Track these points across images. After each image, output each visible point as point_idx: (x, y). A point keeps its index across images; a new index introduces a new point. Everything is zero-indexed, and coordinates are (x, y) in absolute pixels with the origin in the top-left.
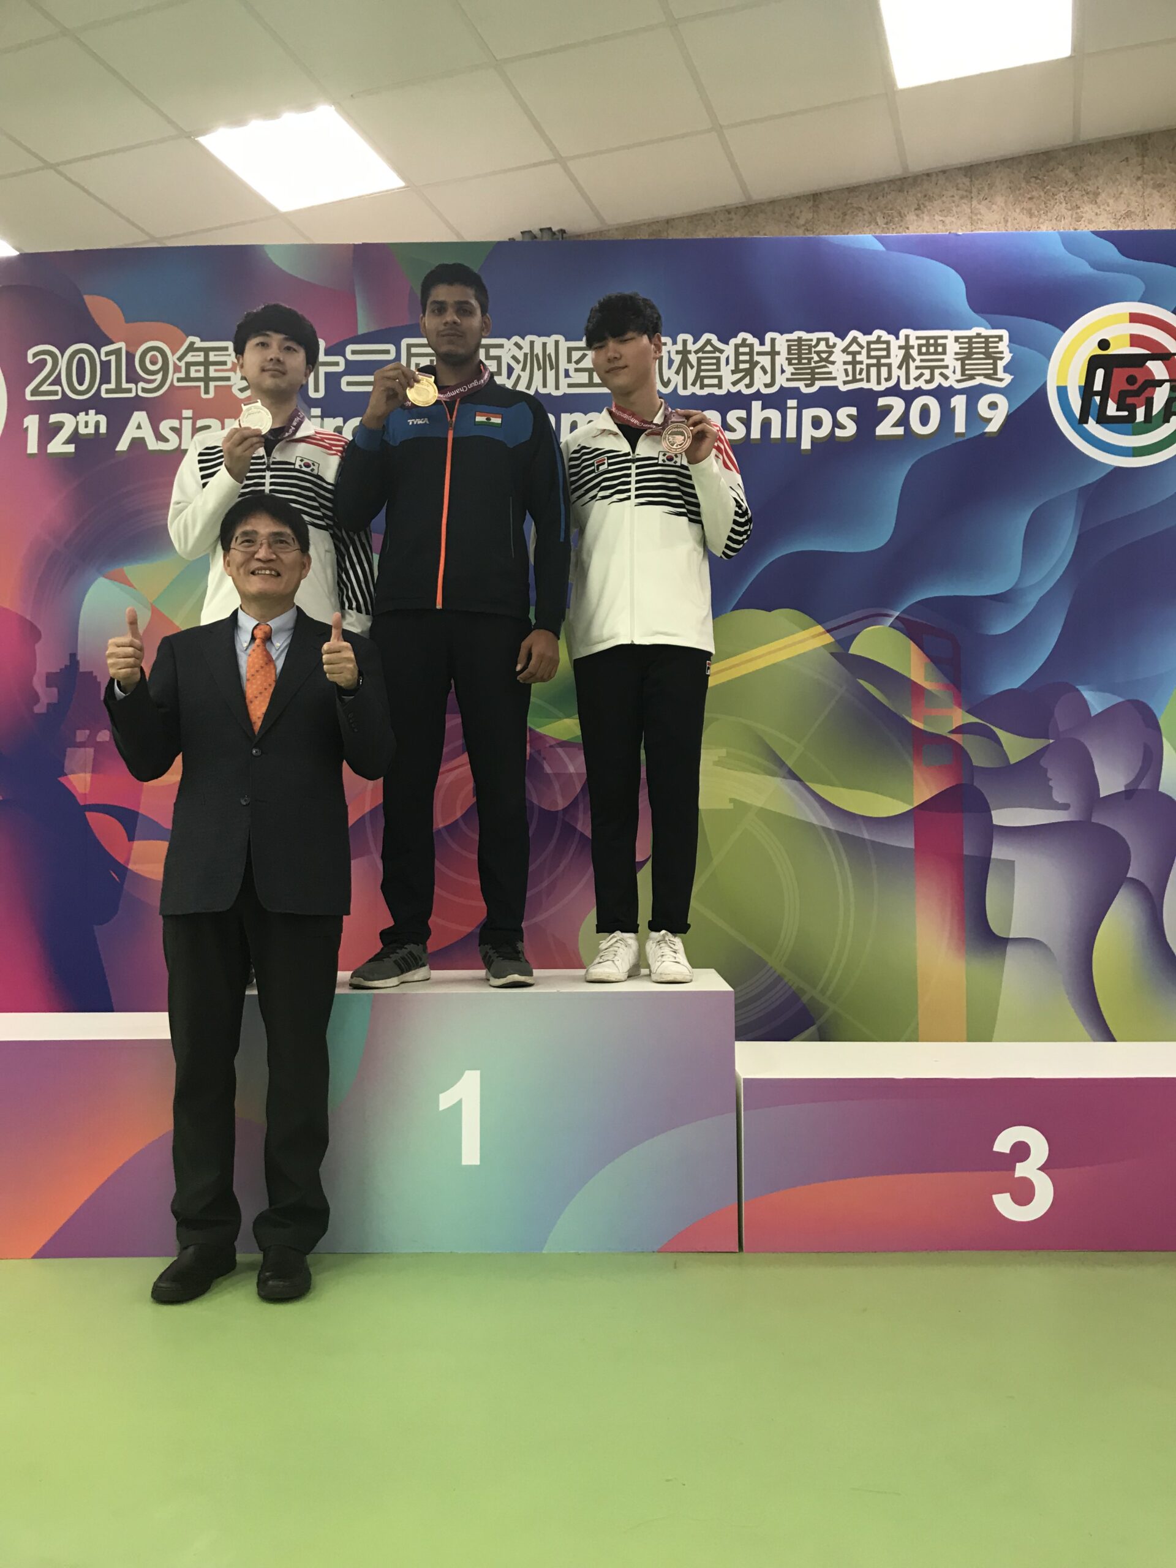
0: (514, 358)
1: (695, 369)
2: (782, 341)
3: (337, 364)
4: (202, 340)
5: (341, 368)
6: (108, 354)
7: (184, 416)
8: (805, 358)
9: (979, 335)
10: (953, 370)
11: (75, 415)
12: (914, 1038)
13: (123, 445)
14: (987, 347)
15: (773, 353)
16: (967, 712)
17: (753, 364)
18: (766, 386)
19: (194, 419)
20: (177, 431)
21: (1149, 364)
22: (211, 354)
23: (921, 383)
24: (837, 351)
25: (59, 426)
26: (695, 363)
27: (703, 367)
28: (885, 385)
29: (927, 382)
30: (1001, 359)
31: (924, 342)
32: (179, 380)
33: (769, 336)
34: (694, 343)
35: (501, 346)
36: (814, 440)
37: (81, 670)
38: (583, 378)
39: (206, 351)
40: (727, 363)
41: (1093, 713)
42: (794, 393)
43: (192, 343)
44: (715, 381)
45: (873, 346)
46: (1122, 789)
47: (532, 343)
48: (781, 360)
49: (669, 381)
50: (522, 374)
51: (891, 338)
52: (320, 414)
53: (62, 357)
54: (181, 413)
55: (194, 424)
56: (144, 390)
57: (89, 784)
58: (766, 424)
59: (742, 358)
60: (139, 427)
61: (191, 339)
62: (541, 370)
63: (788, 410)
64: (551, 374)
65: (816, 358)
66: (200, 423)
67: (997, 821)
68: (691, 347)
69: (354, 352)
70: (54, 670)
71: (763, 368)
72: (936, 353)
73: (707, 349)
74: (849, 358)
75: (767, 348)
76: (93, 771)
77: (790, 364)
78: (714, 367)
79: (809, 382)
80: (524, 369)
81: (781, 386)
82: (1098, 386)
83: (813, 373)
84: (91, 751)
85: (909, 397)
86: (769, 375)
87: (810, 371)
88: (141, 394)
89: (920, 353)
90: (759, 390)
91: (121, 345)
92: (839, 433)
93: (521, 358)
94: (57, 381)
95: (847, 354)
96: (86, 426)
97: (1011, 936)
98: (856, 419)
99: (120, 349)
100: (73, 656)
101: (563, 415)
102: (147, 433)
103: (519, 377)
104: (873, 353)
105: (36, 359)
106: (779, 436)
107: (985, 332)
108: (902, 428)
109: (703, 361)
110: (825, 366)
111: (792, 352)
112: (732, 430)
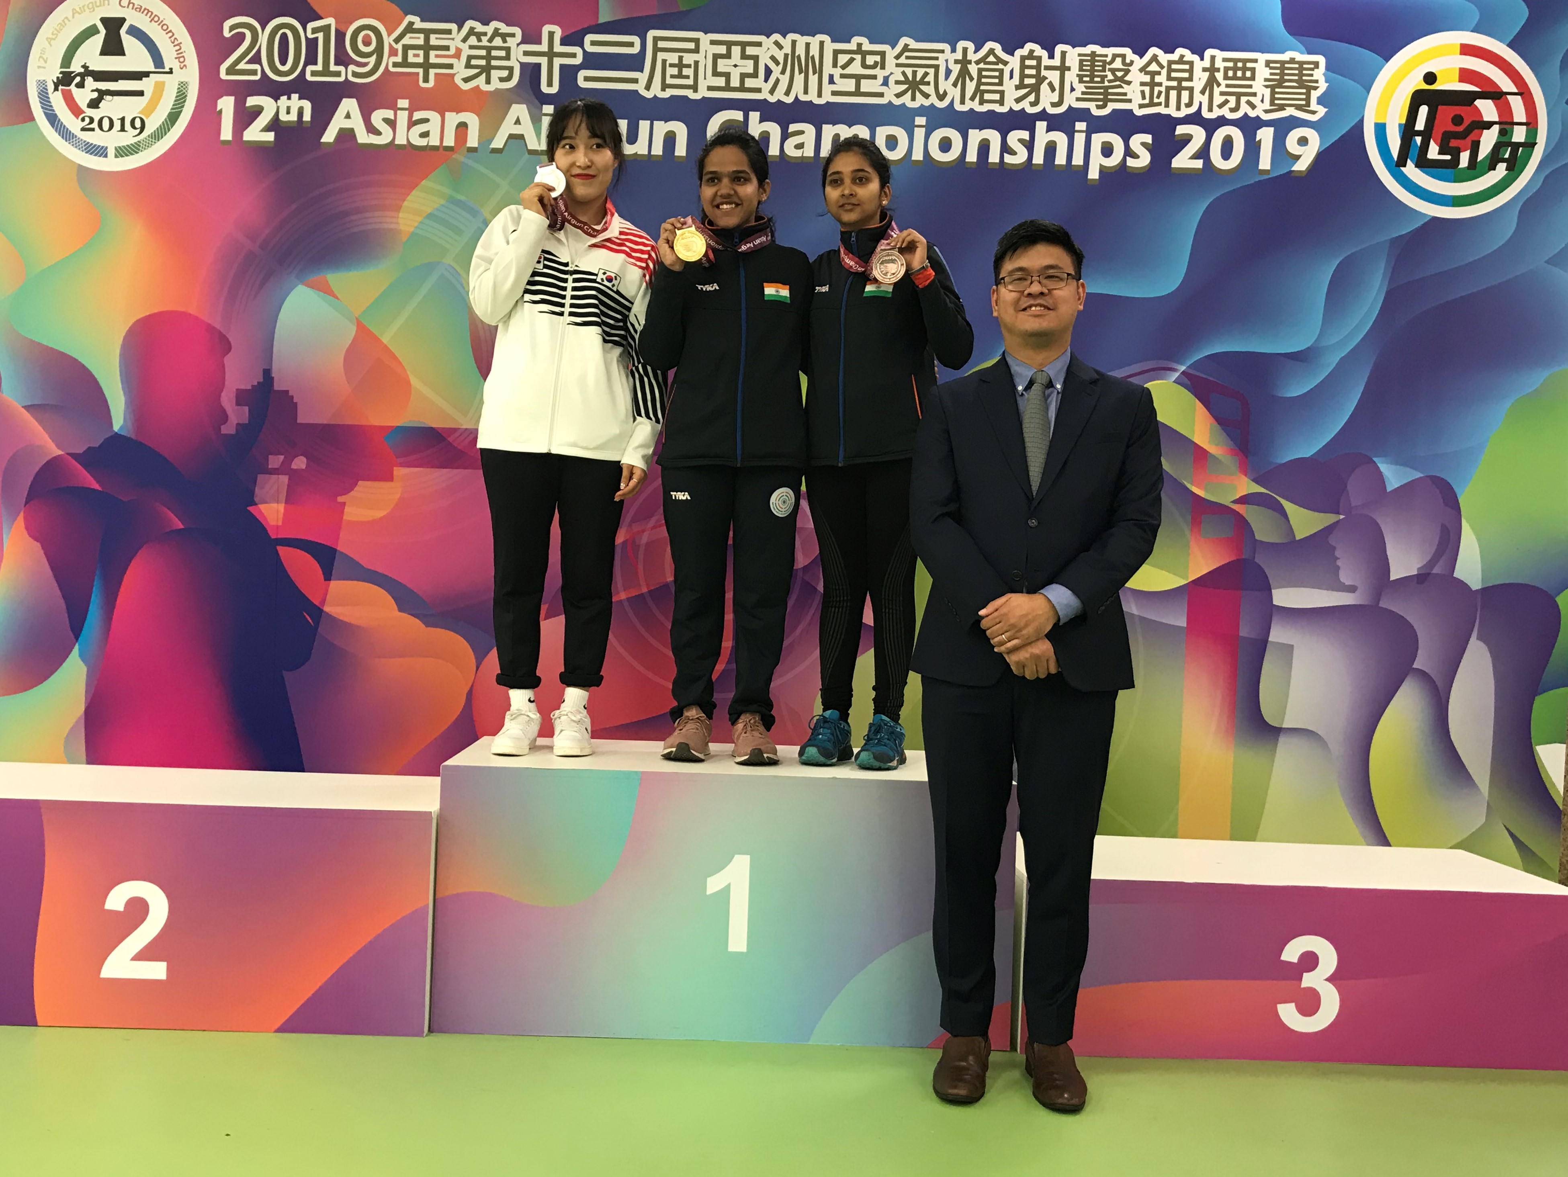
0: (773, 58)
1: (975, 81)
2: (1073, 55)
3: (574, 55)
4: (422, 21)
5: (578, 60)
6: (314, 31)
7: (399, 106)
8: (1098, 76)
9: (1292, 61)
10: (1261, 99)
11: (276, 99)
12: (1172, 833)
13: (329, 136)
14: (1301, 75)
15: (1063, 69)
16: (1253, 480)
17: (1040, 79)
18: (1054, 105)
19: (411, 110)
20: (392, 123)
21: (1479, 103)
22: (433, 37)
23: (1225, 112)
24: (1135, 69)
25: (257, 111)
26: (975, 75)
27: (984, 80)
28: (1184, 112)
29: (1232, 110)
30: (1316, 88)
31: (1231, 64)
32: (395, 65)
33: (1059, 48)
34: (975, 52)
35: (759, 44)
36: (1103, 170)
37: (276, 388)
38: (849, 85)
39: (427, 33)
40: (1011, 77)
41: (1389, 489)
42: (1084, 115)
43: (411, 24)
44: (997, 97)
45: (1174, 66)
46: (1415, 572)
47: (794, 43)
48: (1071, 77)
49: (945, 93)
50: (781, 77)
51: (1195, 58)
53: (263, 30)
54: (396, 104)
55: (410, 116)
56: (355, 74)
57: (281, 516)
58: (1051, 149)
59: (1027, 72)
60: (348, 116)
61: (410, 18)
62: (803, 74)
63: (1076, 134)
64: (813, 79)
65: (1110, 77)
66: (417, 115)
67: (1276, 602)
68: (971, 56)
69: (593, 43)
70: (243, 387)
71: (1051, 85)
72: (1244, 78)
73: (988, 60)
74: (1147, 79)
75: (1056, 62)
76: (287, 502)
77: (1081, 81)
78: (997, 81)
79: (1101, 103)
80: (783, 72)
81: (1070, 106)
82: (1420, 125)
83: (1106, 94)
84: (284, 479)
85: (1212, 127)
86: (1057, 92)
87: (1102, 91)
88: (351, 78)
89: (1226, 77)
90: (1044, 109)
91: (331, 21)
92: (1131, 162)
93: (781, 61)
94: (256, 59)
95: (1145, 74)
96: (288, 112)
97: (1284, 726)
98: (1150, 147)
99: (329, 26)
100: (267, 373)
101: (824, 126)
102: (357, 124)
103: (777, 81)
104: (1173, 75)
105: (233, 32)
106: (1064, 162)
107: (1300, 57)
108: (1201, 161)
109: (984, 73)
110: (1120, 87)
111: (1084, 68)
112: (1013, 153)
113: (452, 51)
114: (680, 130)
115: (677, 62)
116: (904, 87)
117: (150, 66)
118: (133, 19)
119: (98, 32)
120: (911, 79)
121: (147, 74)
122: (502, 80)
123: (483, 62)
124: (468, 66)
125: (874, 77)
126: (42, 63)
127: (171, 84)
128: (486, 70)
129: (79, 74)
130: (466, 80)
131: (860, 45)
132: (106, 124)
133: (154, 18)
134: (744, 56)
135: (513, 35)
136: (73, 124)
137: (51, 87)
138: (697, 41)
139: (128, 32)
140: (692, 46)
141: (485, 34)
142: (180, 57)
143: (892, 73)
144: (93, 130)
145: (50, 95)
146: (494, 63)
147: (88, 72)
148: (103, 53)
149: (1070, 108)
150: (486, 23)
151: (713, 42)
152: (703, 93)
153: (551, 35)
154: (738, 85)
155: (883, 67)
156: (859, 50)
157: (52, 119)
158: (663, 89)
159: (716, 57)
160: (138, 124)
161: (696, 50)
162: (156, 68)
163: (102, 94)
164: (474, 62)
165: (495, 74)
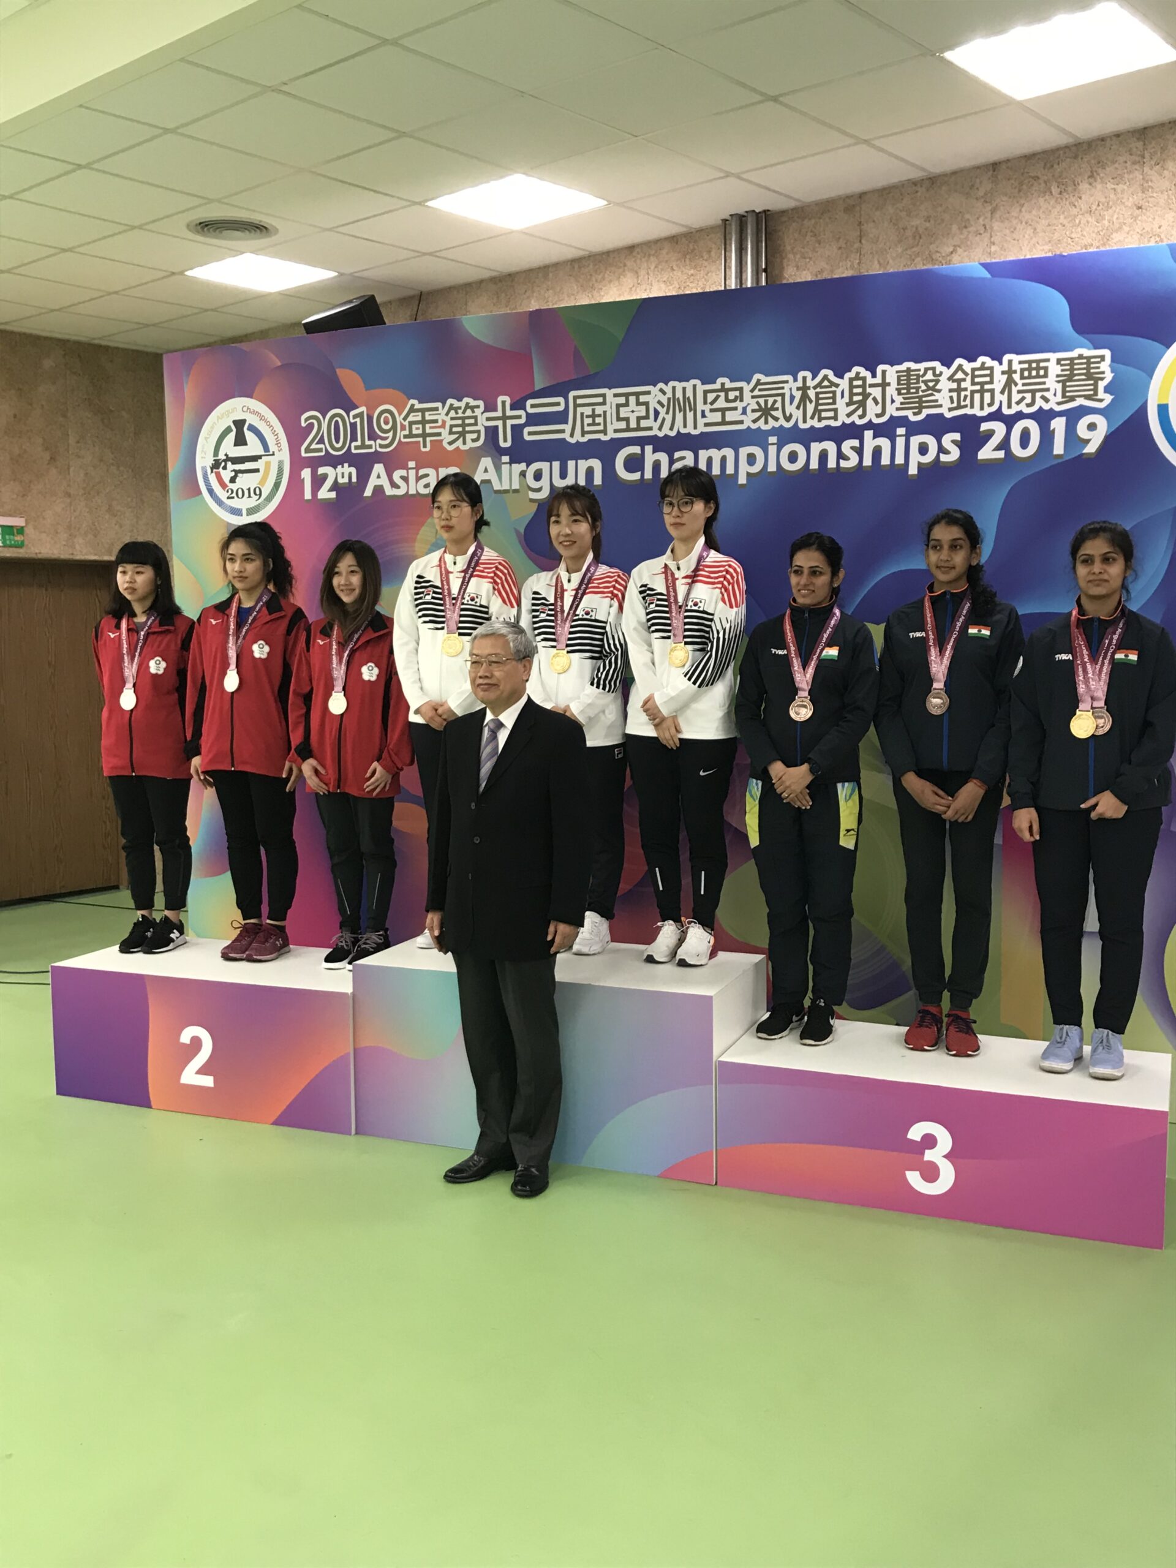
0: (659, 402)
1: (814, 404)
2: (892, 372)
3: (519, 417)
4: (419, 403)
5: (523, 420)
6: (355, 417)
7: (410, 466)
8: (913, 388)
9: (1081, 357)
10: (1054, 392)
11: (335, 468)
13: (368, 492)
14: (1088, 368)
15: (884, 385)
17: (866, 396)
18: (878, 416)
19: (417, 469)
20: (405, 479)
22: (427, 414)
23: (1022, 407)
24: (943, 379)
25: (325, 477)
26: (813, 397)
27: (821, 402)
28: (987, 411)
29: (1028, 405)
30: (1102, 379)
31: (1026, 366)
32: (405, 437)
33: (880, 368)
34: (813, 379)
35: (648, 393)
36: (920, 466)
38: (717, 417)
39: (423, 411)
40: (842, 396)
42: (903, 421)
43: (413, 405)
44: (831, 414)
45: (977, 373)
47: (674, 388)
48: (891, 391)
49: (791, 415)
50: (666, 416)
51: (995, 364)
52: (508, 461)
53: (324, 418)
54: (407, 465)
55: (417, 473)
56: (381, 446)
58: (877, 452)
59: (855, 391)
61: (412, 401)
62: (682, 413)
63: (898, 438)
64: (690, 415)
65: (924, 387)
66: (422, 472)
68: (810, 383)
69: (533, 406)
71: (875, 399)
72: (1038, 376)
73: (823, 384)
74: (954, 386)
75: (878, 380)
77: (899, 394)
78: (831, 401)
79: (917, 410)
80: (667, 413)
83: (921, 402)
85: (1010, 421)
86: (880, 405)
87: (917, 400)
88: (379, 449)
89: (1022, 377)
90: (870, 420)
91: (363, 409)
93: (665, 403)
94: (321, 441)
96: (343, 477)
98: (959, 444)
99: (362, 413)
101: (701, 452)
102: (384, 482)
103: (664, 420)
104: (977, 380)
105: (307, 423)
106: (888, 463)
107: (1087, 353)
108: (1003, 452)
109: (821, 396)
110: (932, 395)
111: (902, 382)
112: (847, 458)
113: (440, 423)
114: (596, 464)
115: (590, 413)
116: (758, 414)
117: (263, 453)
118: (251, 420)
119: (232, 431)
120: (763, 407)
121: (260, 457)
122: (474, 440)
123: (460, 429)
124: (451, 433)
125: (735, 409)
126: (203, 455)
127: (274, 461)
128: (463, 434)
129: (224, 461)
130: (450, 443)
131: (723, 384)
132: (240, 494)
133: (262, 418)
134: (638, 403)
135: (478, 407)
136: (222, 494)
137: (209, 471)
138: (604, 396)
139: (248, 429)
140: (600, 400)
141: (460, 408)
142: (278, 444)
143: (749, 404)
144: (233, 498)
145: (209, 476)
146: (467, 429)
147: (228, 459)
148: (236, 444)
149: (891, 416)
150: (460, 400)
151: (615, 395)
152: (611, 435)
153: (504, 403)
154: (635, 426)
155: (742, 400)
156: (723, 389)
157: (211, 492)
158: (583, 436)
159: (618, 406)
160: (258, 492)
161: (604, 403)
162: (265, 452)
163: (237, 472)
164: (454, 429)
165: (469, 437)
